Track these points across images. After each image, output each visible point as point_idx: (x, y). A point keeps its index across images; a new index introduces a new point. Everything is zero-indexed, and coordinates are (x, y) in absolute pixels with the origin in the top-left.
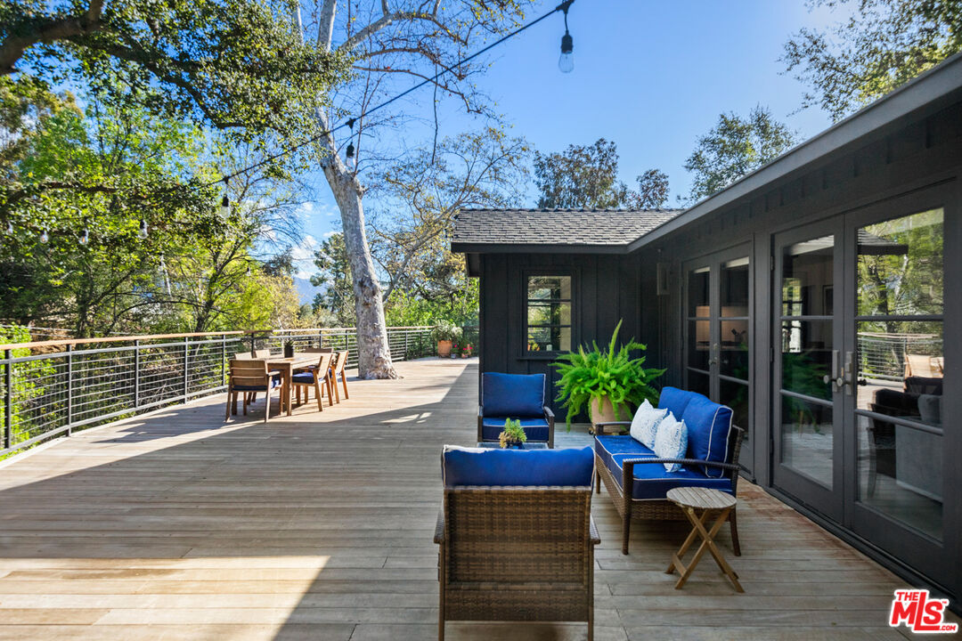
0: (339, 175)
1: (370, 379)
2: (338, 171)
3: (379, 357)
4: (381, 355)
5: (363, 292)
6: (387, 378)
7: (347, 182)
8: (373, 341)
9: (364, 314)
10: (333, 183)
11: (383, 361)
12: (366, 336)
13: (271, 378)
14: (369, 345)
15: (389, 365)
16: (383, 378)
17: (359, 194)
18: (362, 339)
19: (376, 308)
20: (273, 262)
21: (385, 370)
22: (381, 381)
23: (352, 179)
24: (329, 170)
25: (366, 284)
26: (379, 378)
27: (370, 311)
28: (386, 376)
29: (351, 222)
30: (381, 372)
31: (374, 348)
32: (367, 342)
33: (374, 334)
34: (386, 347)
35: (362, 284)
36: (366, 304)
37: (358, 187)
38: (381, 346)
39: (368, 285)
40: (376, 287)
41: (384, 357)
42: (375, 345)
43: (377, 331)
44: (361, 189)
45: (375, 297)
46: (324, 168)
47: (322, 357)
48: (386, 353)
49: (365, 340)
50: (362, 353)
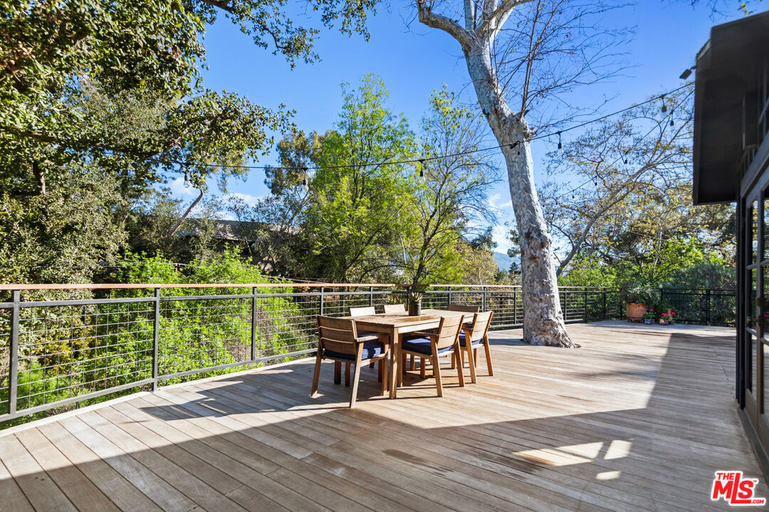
0: (503, 118)
1: (536, 344)
2: (503, 114)
3: (548, 319)
4: (551, 317)
5: (529, 244)
6: (558, 345)
7: (512, 125)
8: (541, 300)
9: (531, 269)
10: (497, 130)
11: (553, 324)
12: (533, 294)
13: (361, 345)
14: (536, 305)
15: (562, 328)
16: (552, 345)
17: (526, 136)
18: (527, 298)
19: (545, 262)
20: (479, 240)
21: (556, 335)
22: (549, 347)
23: (518, 120)
24: (493, 117)
25: (534, 235)
26: (547, 344)
27: (537, 266)
28: (557, 342)
29: (517, 168)
30: (550, 338)
31: (542, 309)
32: (534, 301)
33: (542, 292)
34: (558, 307)
35: (528, 236)
36: (533, 258)
37: (525, 129)
38: (552, 306)
39: (535, 237)
40: (545, 237)
41: (554, 320)
42: (543, 305)
43: (546, 288)
44: (529, 131)
45: (545, 250)
46: (488, 115)
47: (442, 319)
48: (557, 314)
49: (531, 298)
50: (527, 313)
